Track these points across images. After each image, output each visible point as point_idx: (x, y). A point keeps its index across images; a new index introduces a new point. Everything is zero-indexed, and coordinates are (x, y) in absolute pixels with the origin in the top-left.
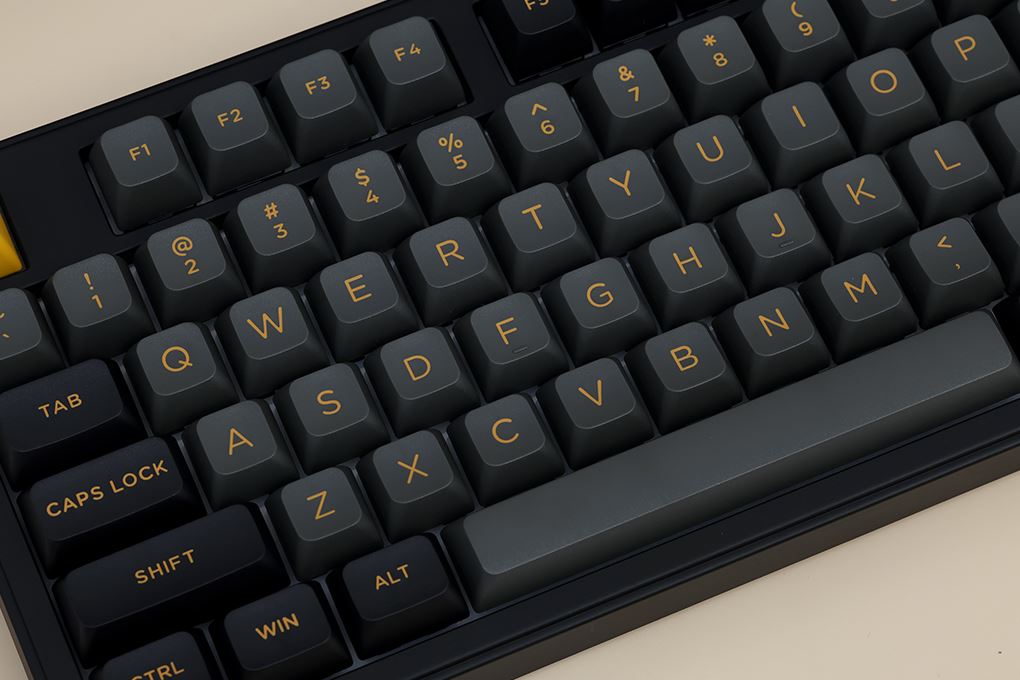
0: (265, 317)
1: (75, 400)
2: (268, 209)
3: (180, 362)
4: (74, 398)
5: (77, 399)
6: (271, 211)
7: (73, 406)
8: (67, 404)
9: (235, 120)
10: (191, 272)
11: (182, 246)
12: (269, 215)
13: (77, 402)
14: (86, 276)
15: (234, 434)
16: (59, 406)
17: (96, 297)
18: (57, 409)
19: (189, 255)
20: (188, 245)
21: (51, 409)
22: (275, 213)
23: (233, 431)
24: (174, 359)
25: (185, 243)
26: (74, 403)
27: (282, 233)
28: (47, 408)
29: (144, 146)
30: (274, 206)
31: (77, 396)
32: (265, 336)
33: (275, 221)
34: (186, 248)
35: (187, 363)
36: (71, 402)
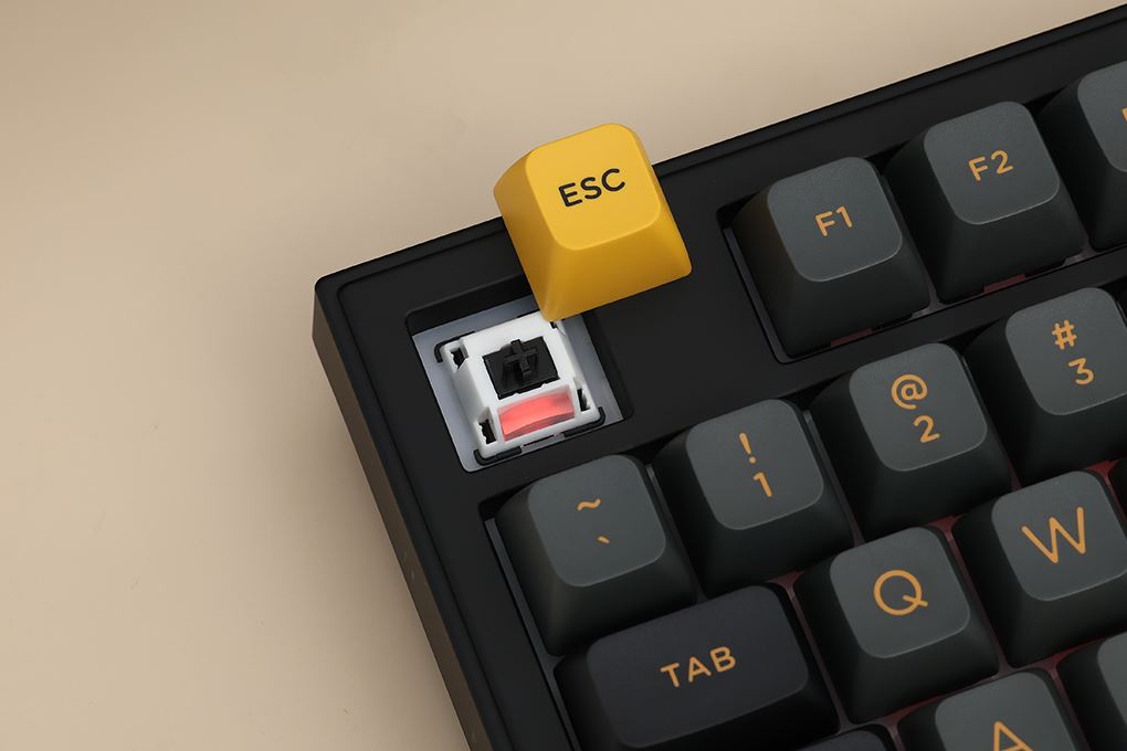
0: (1054, 524)
1: (724, 659)
2: (1058, 331)
3: (906, 598)
4: (723, 654)
5: (727, 656)
6: (1064, 335)
7: (720, 669)
8: (710, 664)
9: (1001, 170)
10: (925, 438)
11: (909, 392)
12: (1061, 342)
13: (728, 662)
14: (743, 437)
15: (1001, 733)
16: (696, 668)
17: (760, 476)
18: (692, 673)
19: (922, 407)
20: (920, 390)
21: (682, 673)
22: (1071, 339)
23: (999, 726)
24: (896, 591)
25: (913, 387)
26: (722, 664)
27: (1085, 376)
28: (675, 670)
29: (842, 210)
30: (1068, 327)
31: (727, 651)
32: (1054, 557)
33: (1070, 352)
34: (916, 396)
35: (917, 601)
36: (717, 661)
